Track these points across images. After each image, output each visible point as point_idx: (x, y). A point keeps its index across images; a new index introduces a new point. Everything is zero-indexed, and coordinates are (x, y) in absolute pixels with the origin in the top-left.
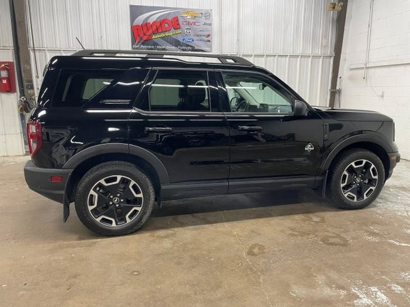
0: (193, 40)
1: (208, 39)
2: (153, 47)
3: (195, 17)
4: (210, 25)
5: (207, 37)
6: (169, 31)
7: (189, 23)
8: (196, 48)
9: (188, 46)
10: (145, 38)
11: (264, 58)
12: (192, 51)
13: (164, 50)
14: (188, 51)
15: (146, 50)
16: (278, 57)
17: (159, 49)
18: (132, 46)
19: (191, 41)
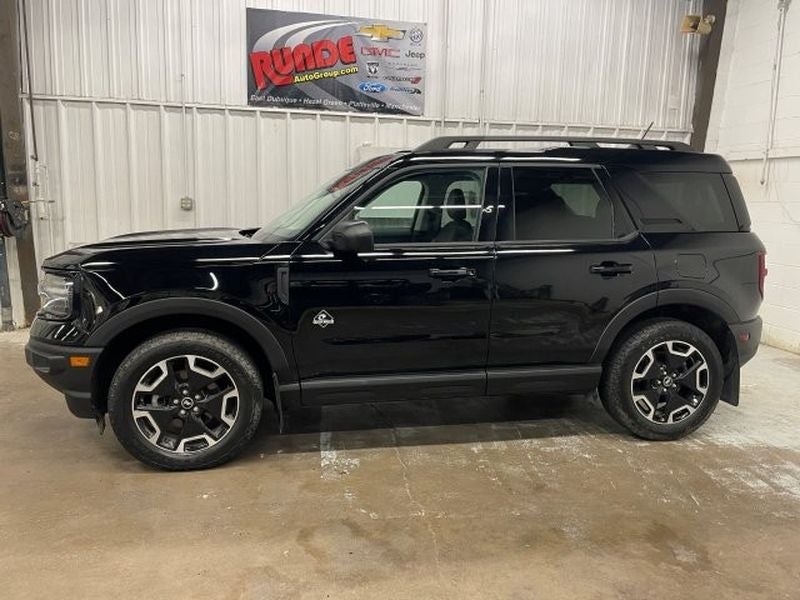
0: (383, 89)
1: (415, 86)
2: (295, 100)
3: (388, 38)
4: (422, 56)
5: (413, 83)
6: (331, 66)
7: (374, 52)
8: (389, 105)
9: (372, 100)
10: (277, 81)
12: (379, 112)
13: (319, 107)
14: (372, 112)
15: (280, 107)
16: (569, 131)
17: (306, 107)
18: (249, 97)
19: (378, 90)
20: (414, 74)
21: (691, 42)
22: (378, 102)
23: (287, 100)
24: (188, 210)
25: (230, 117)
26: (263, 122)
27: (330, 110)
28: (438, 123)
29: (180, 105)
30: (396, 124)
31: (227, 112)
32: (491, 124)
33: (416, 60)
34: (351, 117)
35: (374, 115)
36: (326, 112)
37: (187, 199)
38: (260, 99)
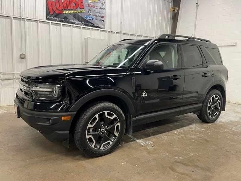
0: (93, 19)
1: (103, 19)
2: (64, 20)
3: (94, 2)
4: (105, 9)
5: (102, 18)
6: (76, 9)
7: (90, 6)
8: (95, 25)
9: (89, 22)
10: (57, 12)
11: (135, 37)
12: (91, 27)
13: (72, 23)
14: (89, 26)
15: (58, 21)
16: (143, 37)
17: (68, 22)
18: (47, 17)
19: (91, 19)
20: (102, 15)
21: (170, 14)
22: (91, 23)
23: (61, 19)
24: (23, 58)
25: (40, 24)
26: (52, 27)
27: (76, 24)
28: (109, 32)
29: (20, 17)
30: (96, 31)
31: (38, 21)
32: (124, 33)
33: (103, 10)
34: (83, 27)
35: (90, 27)
36: (74, 25)
37: (23, 54)
38: (51, 18)
